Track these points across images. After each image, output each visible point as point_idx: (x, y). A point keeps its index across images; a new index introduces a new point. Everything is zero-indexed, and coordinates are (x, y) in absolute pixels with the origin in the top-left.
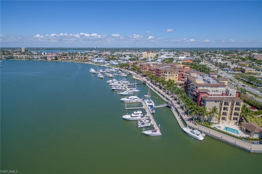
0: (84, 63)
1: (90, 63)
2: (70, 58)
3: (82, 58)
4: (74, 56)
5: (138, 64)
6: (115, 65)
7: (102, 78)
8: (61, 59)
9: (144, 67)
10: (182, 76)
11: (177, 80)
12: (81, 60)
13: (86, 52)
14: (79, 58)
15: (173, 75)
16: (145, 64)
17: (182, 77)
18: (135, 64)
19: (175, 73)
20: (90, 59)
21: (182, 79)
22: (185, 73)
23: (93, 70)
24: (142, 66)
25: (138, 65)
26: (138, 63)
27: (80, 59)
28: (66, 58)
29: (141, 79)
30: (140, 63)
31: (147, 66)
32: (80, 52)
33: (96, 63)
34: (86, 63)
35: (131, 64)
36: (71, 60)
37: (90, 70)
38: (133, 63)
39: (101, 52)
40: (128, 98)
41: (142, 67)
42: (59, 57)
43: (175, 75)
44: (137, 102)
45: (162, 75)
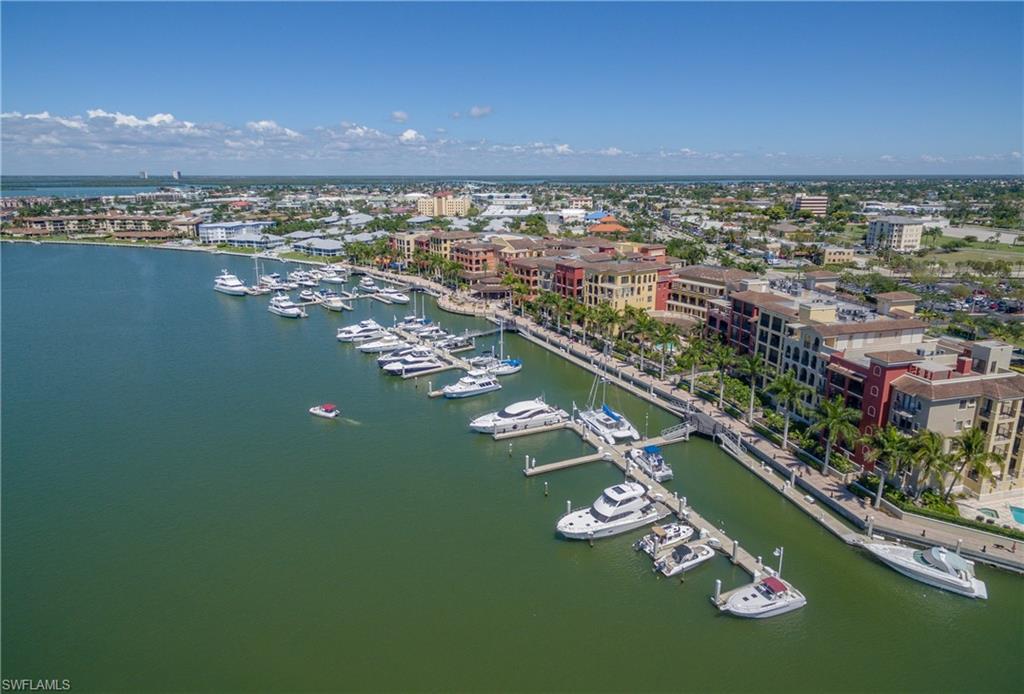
0: (159, 246)
1: (189, 244)
2: (72, 226)
3: (138, 223)
4: (96, 216)
5: (443, 245)
6: (325, 251)
7: (299, 316)
8: (25, 232)
9: (474, 258)
10: (670, 291)
11: (653, 310)
12: (139, 235)
13: (143, 194)
14: (124, 222)
15: (639, 289)
16: (478, 246)
17: (669, 295)
18: (427, 245)
19: (645, 281)
20: (184, 229)
21: (669, 302)
22: (680, 277)
23: (231, 282)
24: (466, 252)
25: (445, 249)
26: (445, 241)
27: (129, 227)
28: (50, 228)
29: (482, 311)
30: (452, 241)
31: (485, 253)
32: (112, 197)
33: (223, 245)
34: (169, 245)
35: (406, 247)
36: (82, 232)
37: (219, 281)
38: (416, 242)
39: (218, 194)
40: (503, 415)
41: (468, 257)
42: (11, 222)
43: (646, 288)
44: (549, 427)
45: (590, 292)
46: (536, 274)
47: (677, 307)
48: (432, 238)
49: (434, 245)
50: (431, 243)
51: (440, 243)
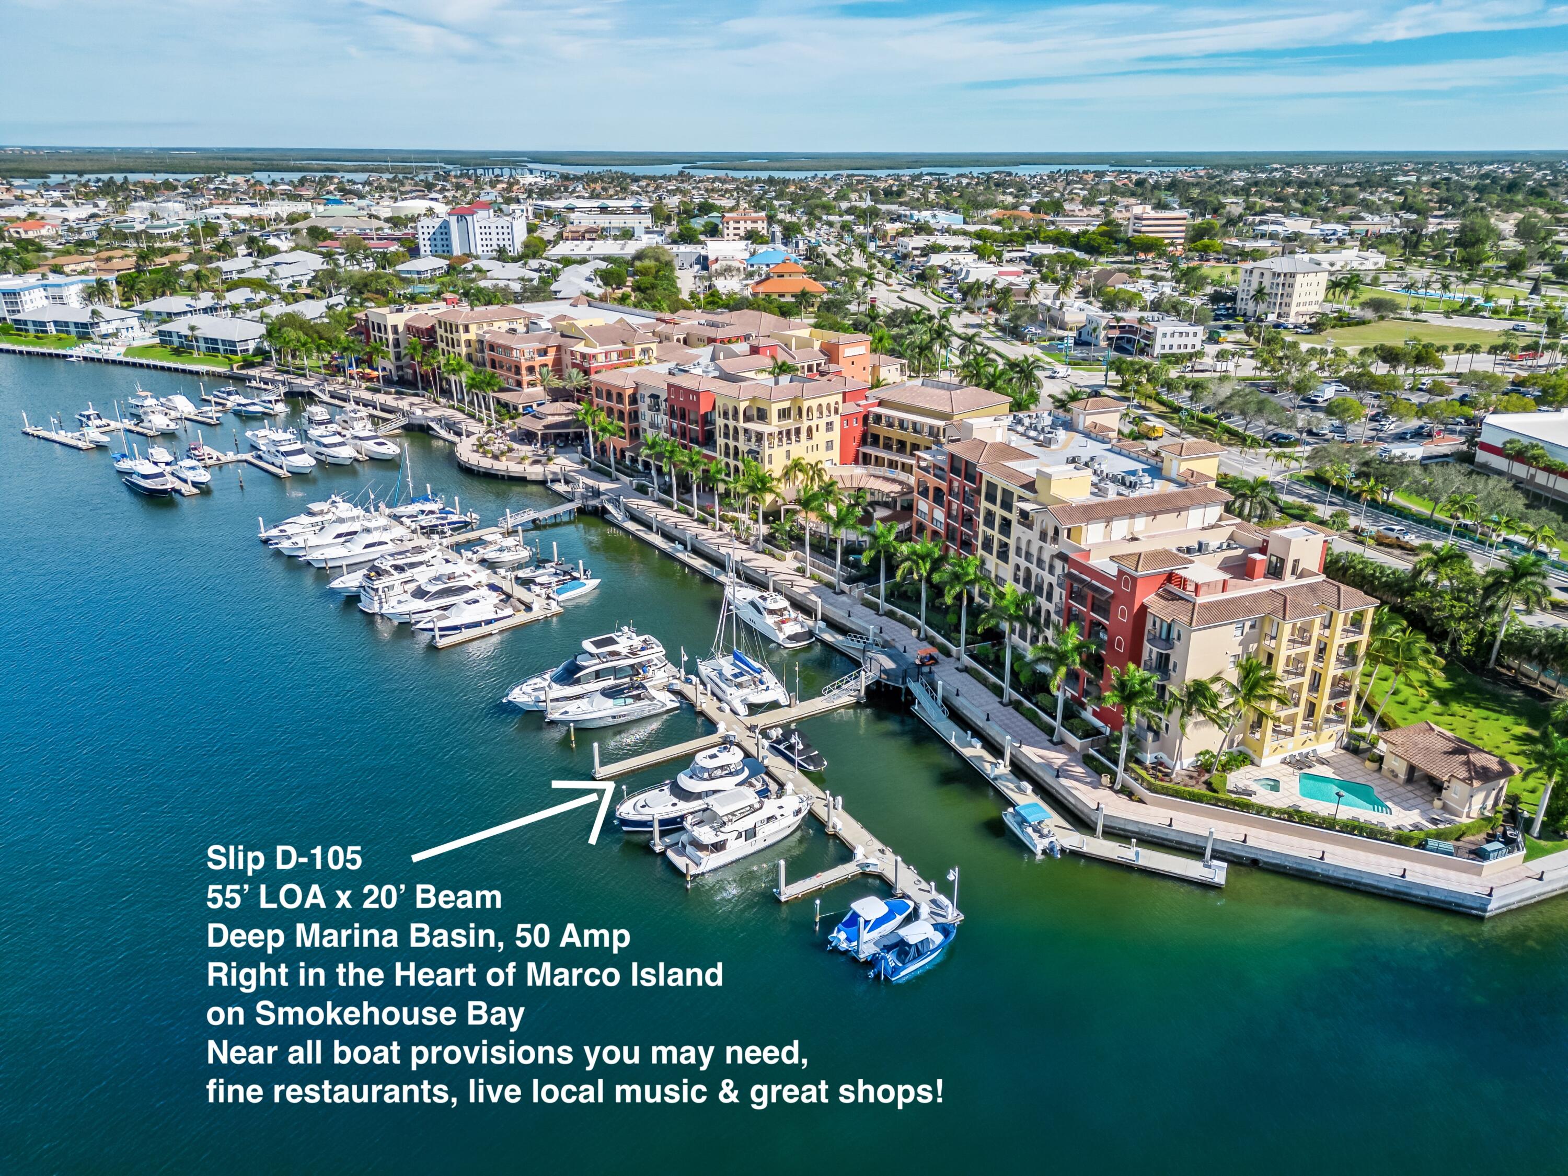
5: (463, 336)
9: (523, 362)
10: (865, 430)
11: (835, 463)
15: (810, 429)
17: (864, 437)
18: (433, 335)
19: (820, 415)
21: (863, 450)
24: (507, 351)
25: (467, 344)
26: (466, 328)
29: (540, 469)
30: (480, 327)
31: (545, 351)
35: (391, 338)
38: (409, 328)
41: (512, 360)
45: (726, 436)
46: (634, 400)
47: (877, 457)
48: (440, 322)
49: (444, 335)
50: (440, 332)
51: (457, 331)
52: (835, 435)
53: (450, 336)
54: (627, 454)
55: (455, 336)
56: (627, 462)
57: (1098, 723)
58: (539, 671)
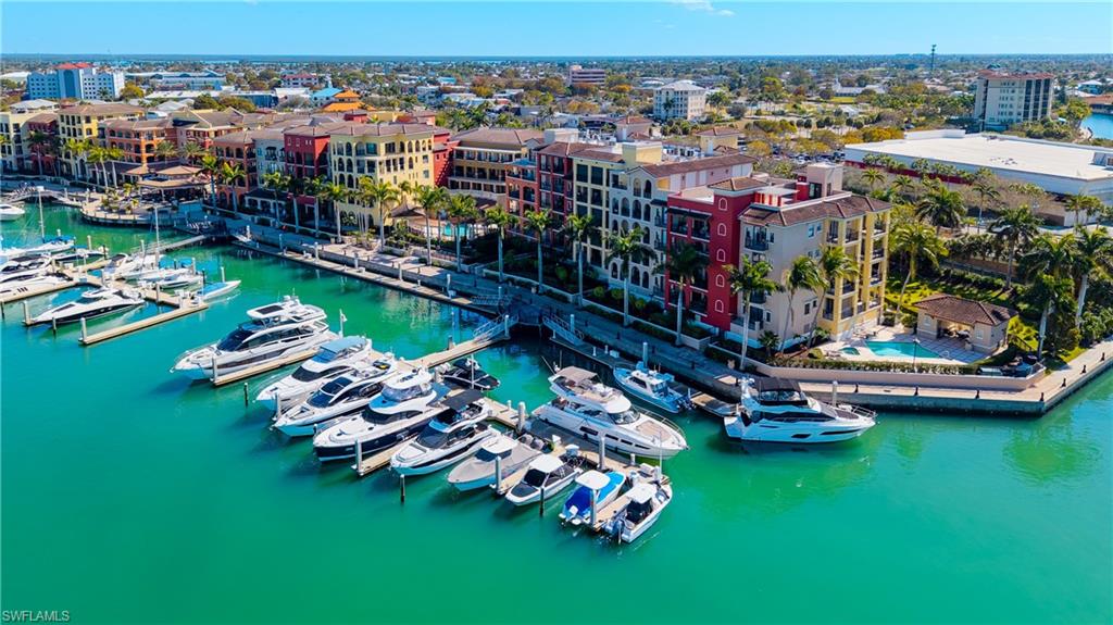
10: (453, 162)
15: (411, 160)
17: (452, 169)
18: (53, 129)
19: (418, 150)
21: (452, 178)
22: (462, 144)
24: (128, 134)
25: (89, 132)
35: (12, 135)
38: (32, 126)
41: (132, 141)
43: (420, 159)
45: (341, 169)
46: (250, 155)
47: (463, 183)
48: (62, 116)
49: (66, 127)
50: (62, 125)
51: (79, 122)
52: (430, 166)
53: (71, 127)
54: (247, 198)
55: (77, 126)
56: (247, 206)
57: (707, 326)
58: (206, 343)
